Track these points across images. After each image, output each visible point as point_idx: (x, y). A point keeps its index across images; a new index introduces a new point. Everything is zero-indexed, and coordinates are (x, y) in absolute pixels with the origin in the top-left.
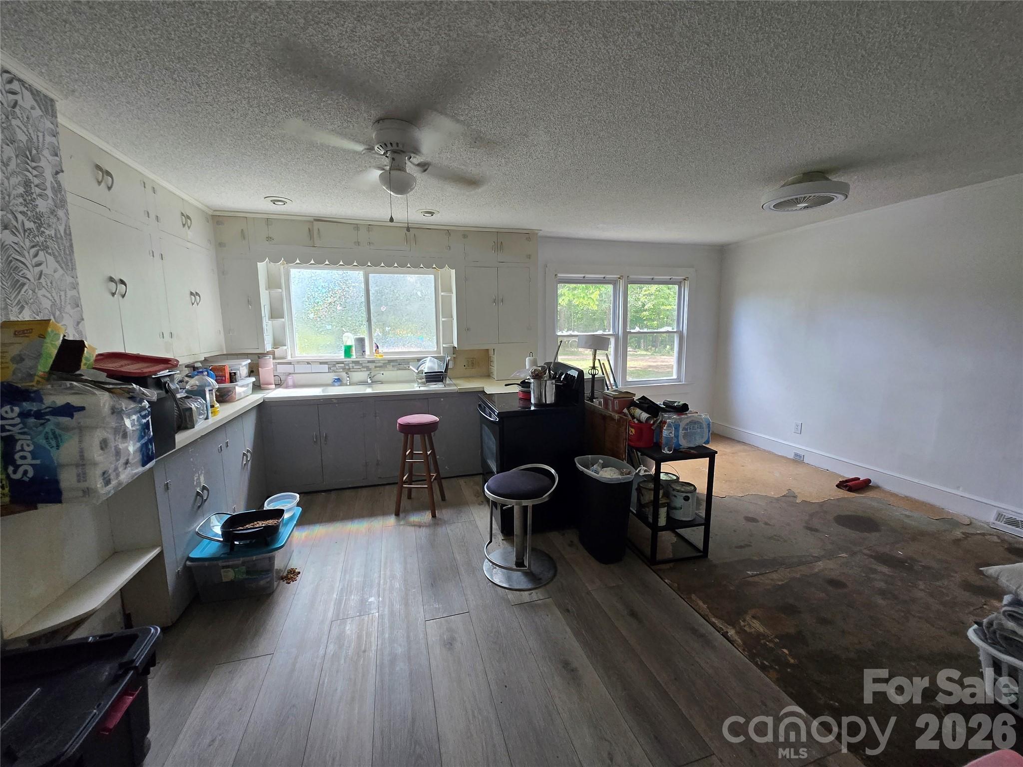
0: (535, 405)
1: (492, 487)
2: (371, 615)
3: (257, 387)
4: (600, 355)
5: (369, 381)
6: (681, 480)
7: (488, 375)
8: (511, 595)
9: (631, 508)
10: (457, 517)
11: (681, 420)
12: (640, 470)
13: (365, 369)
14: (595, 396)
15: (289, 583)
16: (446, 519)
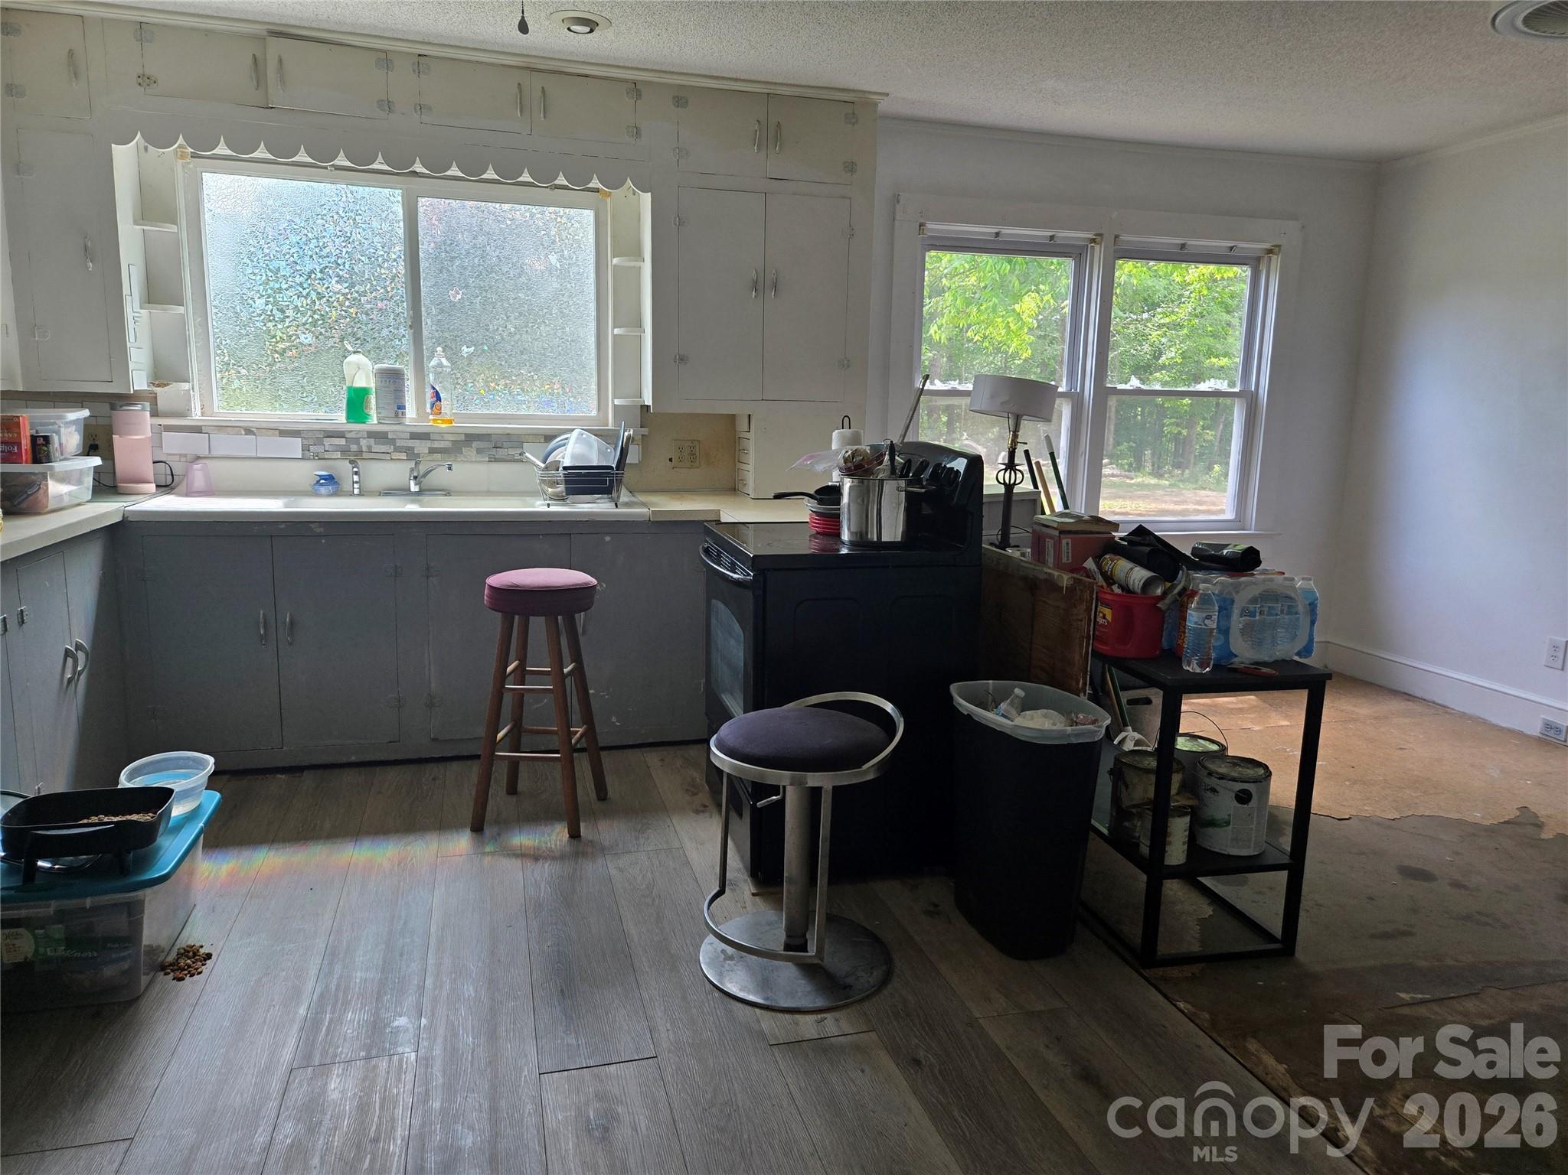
0: (852, 544)
1: (731, 742)
2: (396, 1058)
3: (106, 485)
4: (1032, 434)
5: (414, 488)
6: (1231, 753)
7: (733, 489)
8: (768, 1023)
9: (1093, 822)
10: (637, 838)
11: (1237, 588)
12: (1124, 739)
13: (403, 456)
14: (1012, 542)
15: (181, 979)
16: (607, 844)
